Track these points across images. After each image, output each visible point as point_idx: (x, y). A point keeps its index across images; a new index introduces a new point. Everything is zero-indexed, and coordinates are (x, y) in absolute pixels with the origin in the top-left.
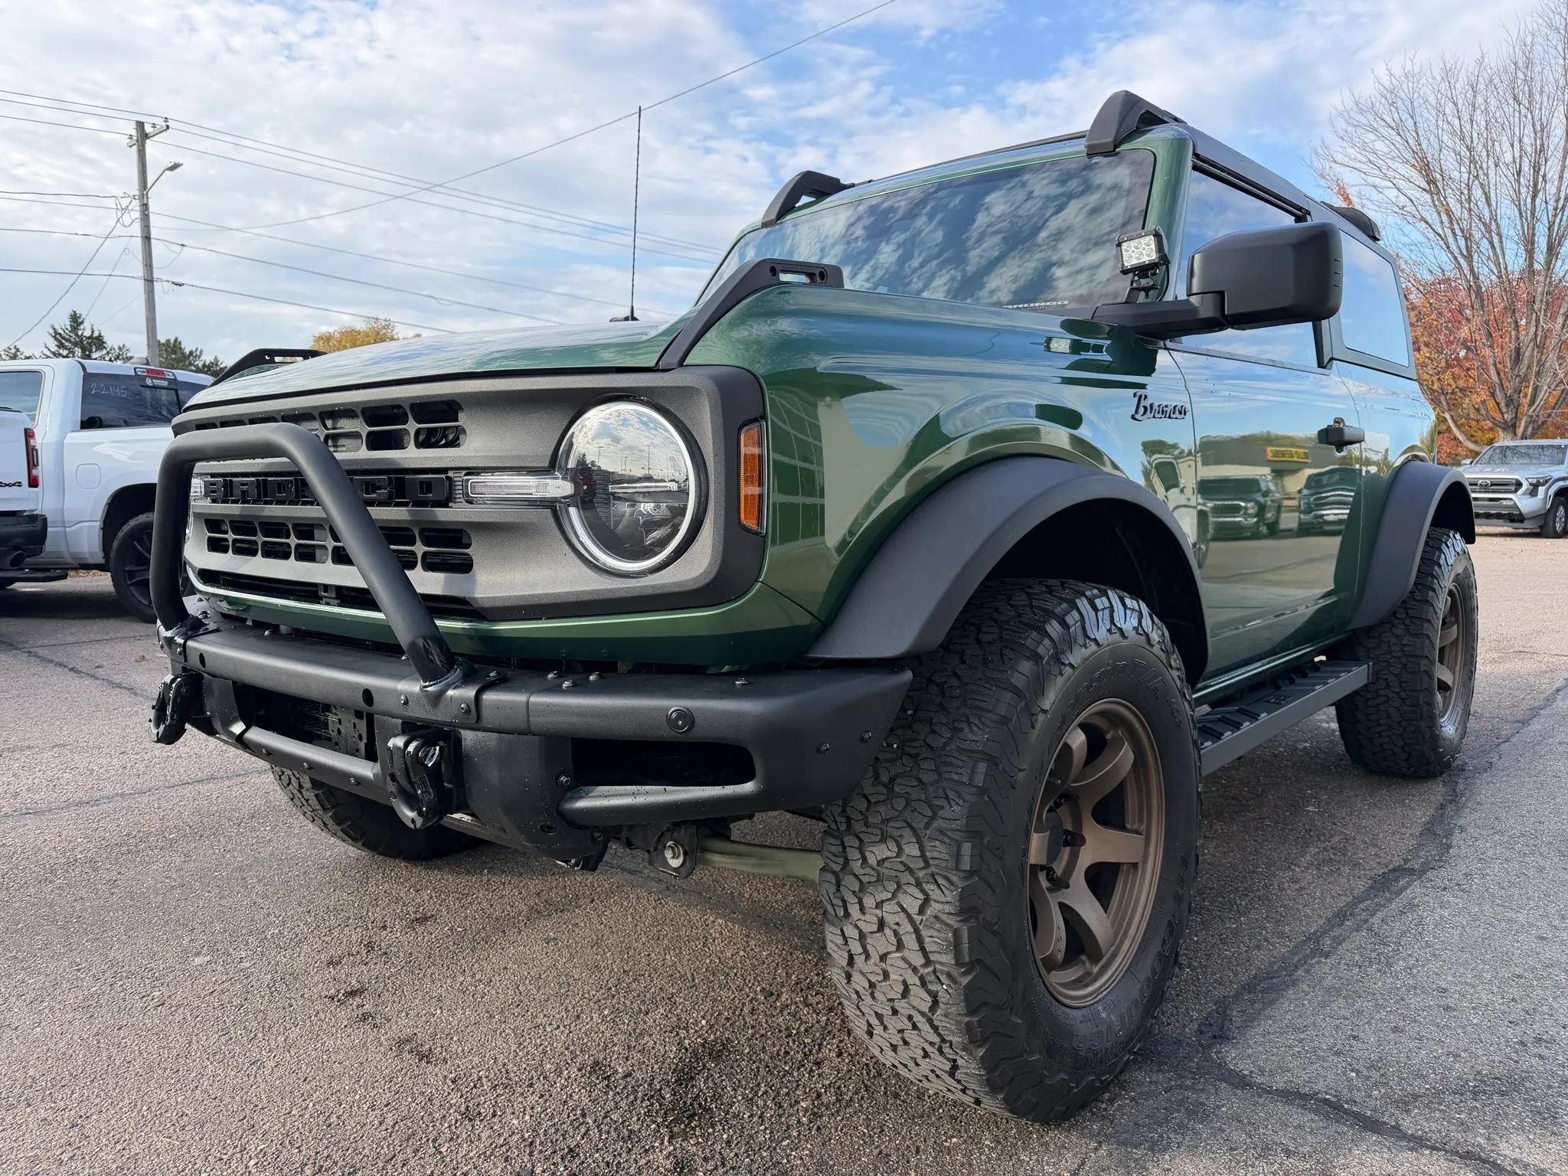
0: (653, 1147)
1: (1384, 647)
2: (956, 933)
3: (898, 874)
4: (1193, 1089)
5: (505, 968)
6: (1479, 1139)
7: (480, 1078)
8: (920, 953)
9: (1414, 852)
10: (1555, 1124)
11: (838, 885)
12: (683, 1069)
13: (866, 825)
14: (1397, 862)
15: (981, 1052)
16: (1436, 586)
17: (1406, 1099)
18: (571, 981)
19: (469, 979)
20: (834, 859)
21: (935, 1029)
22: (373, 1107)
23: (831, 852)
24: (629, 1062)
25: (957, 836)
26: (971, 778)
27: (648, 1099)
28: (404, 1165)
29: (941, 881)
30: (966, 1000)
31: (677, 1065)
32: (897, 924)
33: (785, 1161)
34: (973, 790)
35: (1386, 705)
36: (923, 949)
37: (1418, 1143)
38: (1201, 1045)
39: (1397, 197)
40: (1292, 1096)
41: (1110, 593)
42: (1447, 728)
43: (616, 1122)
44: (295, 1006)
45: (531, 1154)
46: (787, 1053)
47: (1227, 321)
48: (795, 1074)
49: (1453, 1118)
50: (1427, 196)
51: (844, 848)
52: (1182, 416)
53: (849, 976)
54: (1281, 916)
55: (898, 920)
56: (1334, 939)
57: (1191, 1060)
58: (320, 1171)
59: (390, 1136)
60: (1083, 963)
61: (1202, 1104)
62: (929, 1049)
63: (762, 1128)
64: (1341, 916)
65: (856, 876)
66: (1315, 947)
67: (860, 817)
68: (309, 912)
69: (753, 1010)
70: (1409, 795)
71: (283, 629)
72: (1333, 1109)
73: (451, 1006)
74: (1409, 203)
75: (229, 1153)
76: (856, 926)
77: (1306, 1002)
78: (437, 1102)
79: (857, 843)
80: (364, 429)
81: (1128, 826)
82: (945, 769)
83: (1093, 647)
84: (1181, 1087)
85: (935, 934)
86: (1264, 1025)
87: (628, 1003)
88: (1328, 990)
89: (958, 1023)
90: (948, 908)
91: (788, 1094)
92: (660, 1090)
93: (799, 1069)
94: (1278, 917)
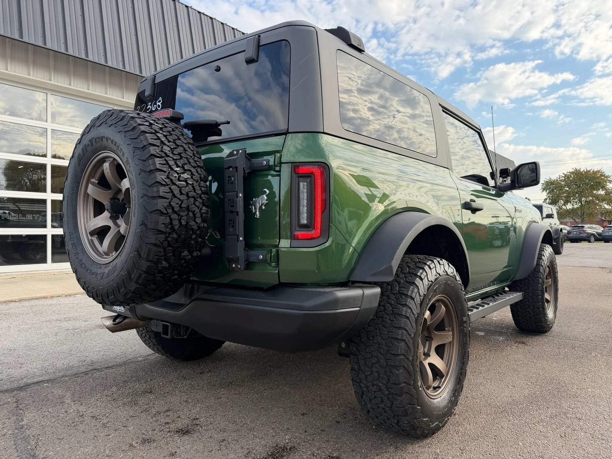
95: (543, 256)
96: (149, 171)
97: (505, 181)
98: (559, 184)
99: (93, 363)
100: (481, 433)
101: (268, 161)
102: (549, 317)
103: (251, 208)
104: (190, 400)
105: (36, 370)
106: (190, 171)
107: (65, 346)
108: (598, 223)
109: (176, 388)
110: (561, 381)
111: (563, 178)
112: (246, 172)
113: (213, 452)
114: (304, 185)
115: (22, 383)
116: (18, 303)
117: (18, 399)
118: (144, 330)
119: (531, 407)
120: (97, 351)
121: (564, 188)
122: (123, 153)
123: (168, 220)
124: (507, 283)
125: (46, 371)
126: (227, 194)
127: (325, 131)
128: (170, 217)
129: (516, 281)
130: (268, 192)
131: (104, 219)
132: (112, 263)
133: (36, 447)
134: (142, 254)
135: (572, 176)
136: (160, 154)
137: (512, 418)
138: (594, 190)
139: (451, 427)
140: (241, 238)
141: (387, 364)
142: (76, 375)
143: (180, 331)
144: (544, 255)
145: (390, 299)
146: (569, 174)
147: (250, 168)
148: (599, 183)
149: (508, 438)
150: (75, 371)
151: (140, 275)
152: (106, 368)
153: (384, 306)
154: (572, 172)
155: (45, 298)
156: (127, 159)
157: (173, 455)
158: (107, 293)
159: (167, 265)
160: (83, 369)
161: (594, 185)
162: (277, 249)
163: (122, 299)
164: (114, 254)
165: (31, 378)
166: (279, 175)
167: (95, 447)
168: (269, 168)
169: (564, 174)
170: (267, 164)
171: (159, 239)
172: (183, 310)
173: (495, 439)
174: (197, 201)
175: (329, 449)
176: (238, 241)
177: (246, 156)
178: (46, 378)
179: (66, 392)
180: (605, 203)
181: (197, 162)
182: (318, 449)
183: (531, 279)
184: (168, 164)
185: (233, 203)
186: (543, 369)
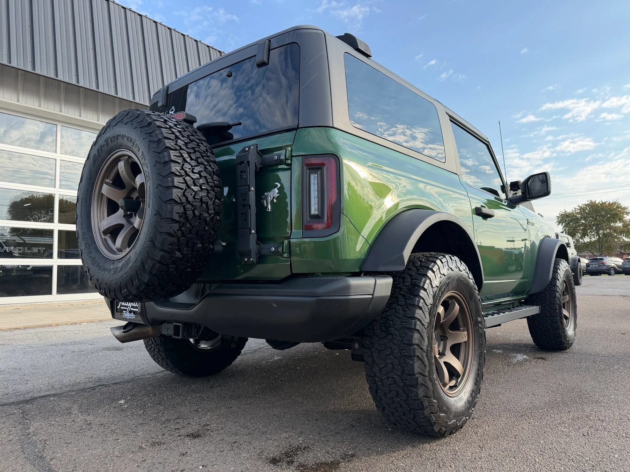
95: (558, 270)
96: (164, 163)
97: (516, 194)
98: (575, 216)
99: (100, 379)
100: (501, 433)
101: (279, 156)
102: (569, 333)
103: (263, 203)
104: (200, 410)
105: (42, 386)
106: (203, 164)
107: (71, 366)
108: (617, 256)
109: (185, 400)
110: (583, 389)
111: (579, 211)
112: (258, 167)
113: (225, 452)
114: (314, 177)
115: (28, 397)
116: (22, 330)
117: (24, 410)
118: (153, 343)
119: (552, 412)
120: (103, 370)
121: (580, 220)
122: (139, 148)
123: (182, 210)
124: (523, 296)
125: (52, 387)
126: (239, 188)
127: (335, 126)
128: (184, 206)
129: (532, 295)
130: (279, 185)
131: (118, 218)
132: (126, 257)
133: (43, 450)
134: (156, 244)
135: (588, 208)
136: (174, 147)
137: (532, 421)
138: (612, 222)
139: (469, 428)
140: (253, 231)
141: (401, 354)
142: (83, 390)
143: (192, 331)
144: (560, 268)
145: (402, 291)
146: (584, 206)
147: (262, 163)
148: (616, 214)
149: (529, 437)
150: (82, 386)
151: (154, 265)
152: (113, 384)
153: (397, 298)
154: (588, 204)
155: (51, 326)
156: (142, 152)
157: (184, 455)
158: (120, 287)
159: (181, 256)
160: (90, 385)
161: (611, 218)
162: (289, 240)
163: (135, 292)
164: (128, 250)
165: (37, 392)
166: (290, 169)
167: (104, 449)
168: (281, 162)
169: (579, 206)
170: (279, 158)
171: (173, 228)
172: (195, 308)
173: (515, 438)
174: (210, 193)
175: (344, 448)
176: (250, 234)
177: (258, 152)
178: (53, 392)
179: (74, 404)
180: (623, 236)
181: (210, 157)
182: (332, 448)
183: (548, 293)
184: (182, 156)
185: (245, 197)
186: (564, 380)
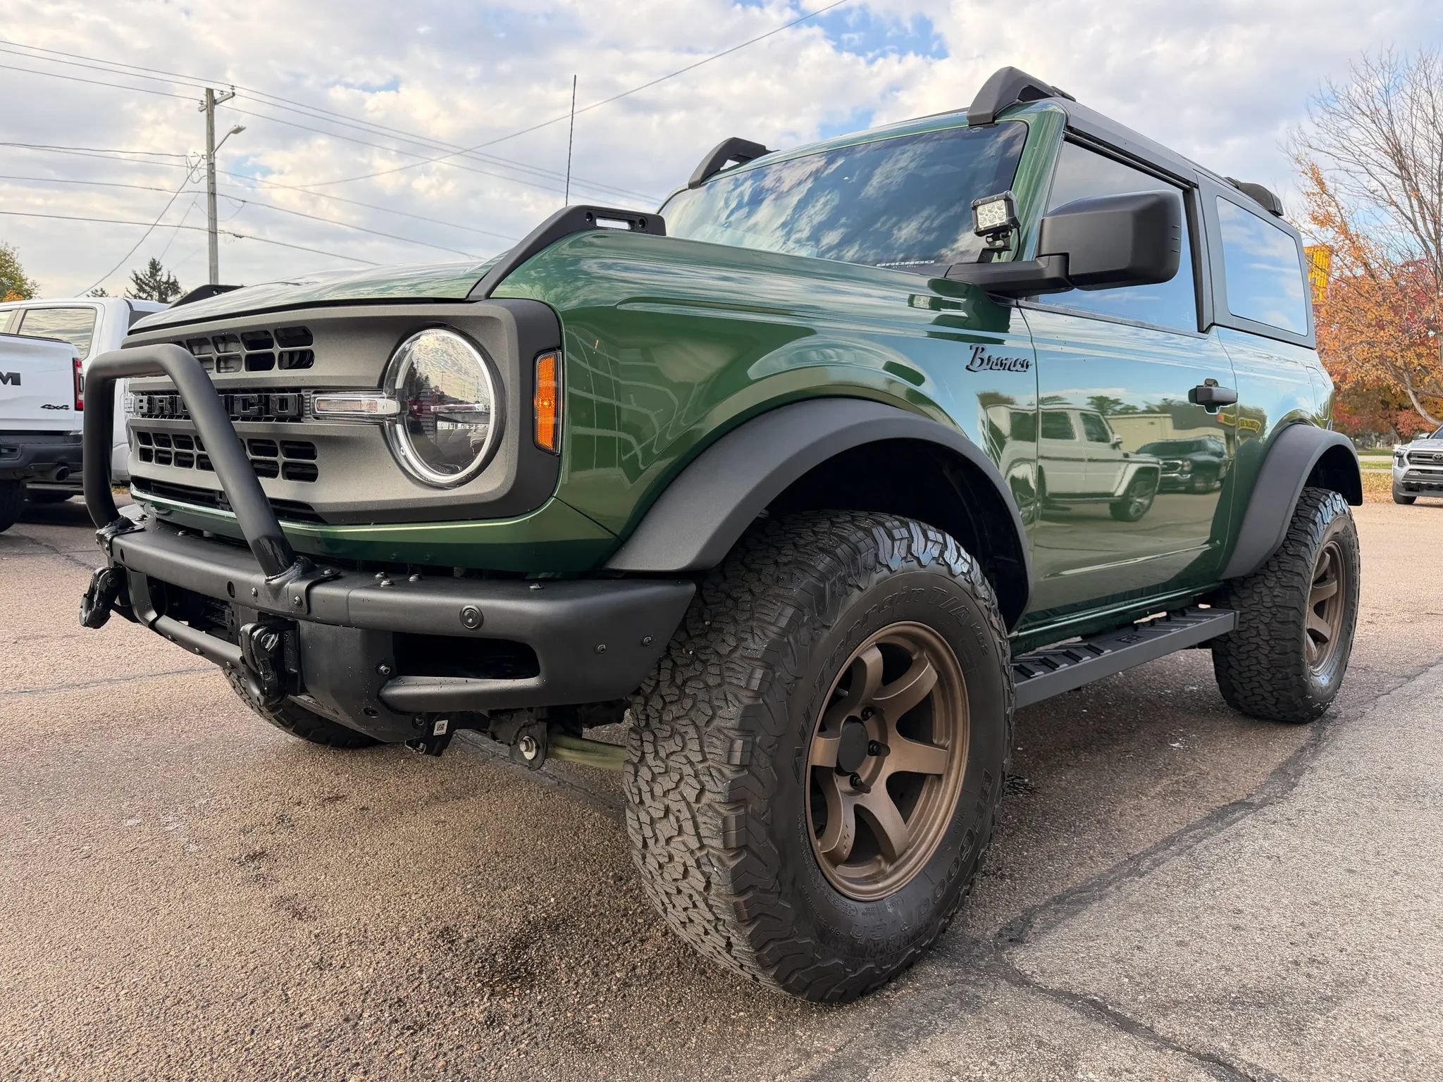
0: (472, 1002)
1: (1256, 598)
2: (725, 820)
3: (682, 766)
4: (974, 984)
5: (393, 844)
6: (1223, 1044)
7: (340, 935)
8: (696, 837)
9: (1260, 789)
10: (1299, 1035)
11: (636, 775)
12: (521, 939)
13: (661, 722)
14: (1241, 796)
15: (749, 931)
16: (1310, 543)
17: (1168, 1005)
18: (446, 857)
19: (358, 851)
20: (634, 752)
21: (710, 907)
22: (240, 954)
23: (632, 746)
24: (475, 930)
25: (732, 734)
26: (748, 683)
27: (482, 962)
28: (251, 1003)
29: (714, 773)
30: (733, 880)
31: (517, 934)
32: (679, 811)
33: (585, 1021)
34: (750, 694)
35: (1256, 652)
36: (698, 834)
37: (1165, 1043)
38: (996, 946)
39: (1369, 181)
40: (1065, 996)
41: (911, 525)
42: (1321, 678)
43: (446, 979)
44: (201, 865)
45: (364, 1001)
46: (618, 930)
47: (1071, 281)
48: (620, 949)
49: (1206, 1025)
50: (1400, 181)
51: (642, 742)
52: (1025, 369)
53: (644, 858)
54: (1113, 838)
55: (679, 807)
56: (1154, 861)
57: (983, 959)
58: (178, 1003)
59: (248, 978)
60: (879, 862)
61: (978, 997)
62: (708, 927)
63: (575, 992)
64: (1169, 841)
65: (649, 768)
66: (1134, 866)
67: (657, 715)
68: (238, 787)
69: (600, 892)
70: (1274, 737)
71: (206, 534)
72: (1096, 1009)
73: (335, 873)
74: (1381, 188)
75: (106, 983)
76: (648, 813)
77: (1106, 915)
78: (296, 953)
79: (651, 738)
80: (243, 352)
81: (935, 741)
82: (727, 674)
83: (885, 571)
84: (963, 981)
85: (708, 821)
86: (1062, 932)
87: (491, 879)
88: (1131, 906)
89: (727, 903)
90: (719, 798)
91: (607, 965)
92: (494, 955)
93: (624, 944)
94: (1110, 839)
